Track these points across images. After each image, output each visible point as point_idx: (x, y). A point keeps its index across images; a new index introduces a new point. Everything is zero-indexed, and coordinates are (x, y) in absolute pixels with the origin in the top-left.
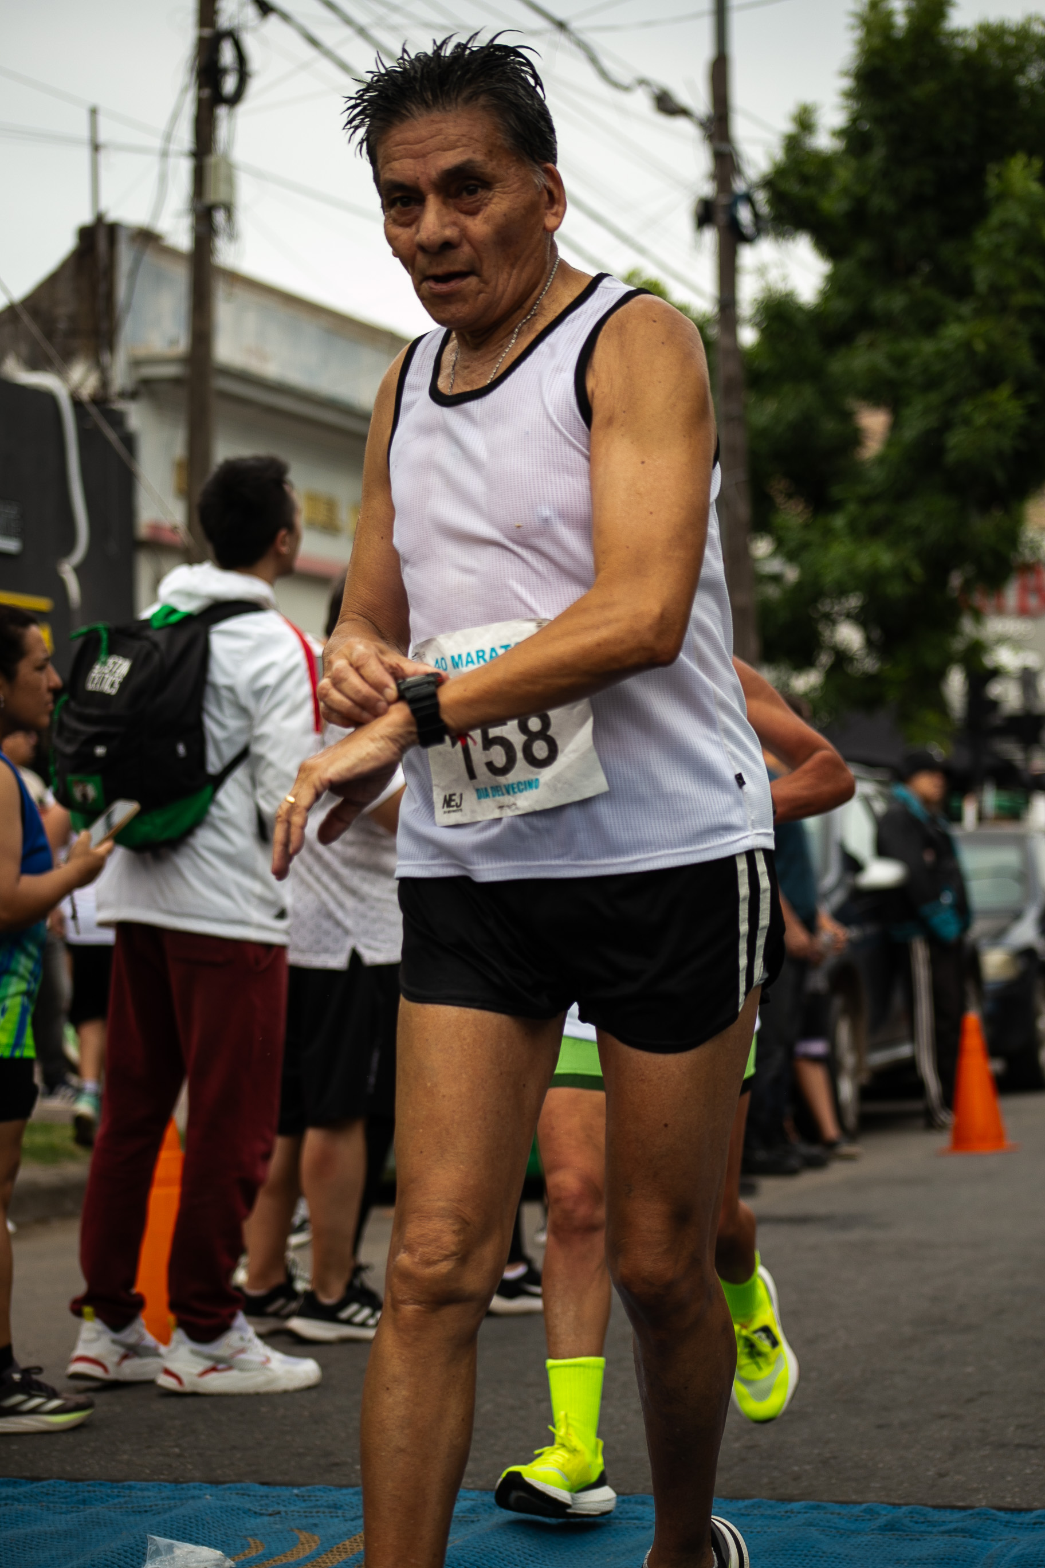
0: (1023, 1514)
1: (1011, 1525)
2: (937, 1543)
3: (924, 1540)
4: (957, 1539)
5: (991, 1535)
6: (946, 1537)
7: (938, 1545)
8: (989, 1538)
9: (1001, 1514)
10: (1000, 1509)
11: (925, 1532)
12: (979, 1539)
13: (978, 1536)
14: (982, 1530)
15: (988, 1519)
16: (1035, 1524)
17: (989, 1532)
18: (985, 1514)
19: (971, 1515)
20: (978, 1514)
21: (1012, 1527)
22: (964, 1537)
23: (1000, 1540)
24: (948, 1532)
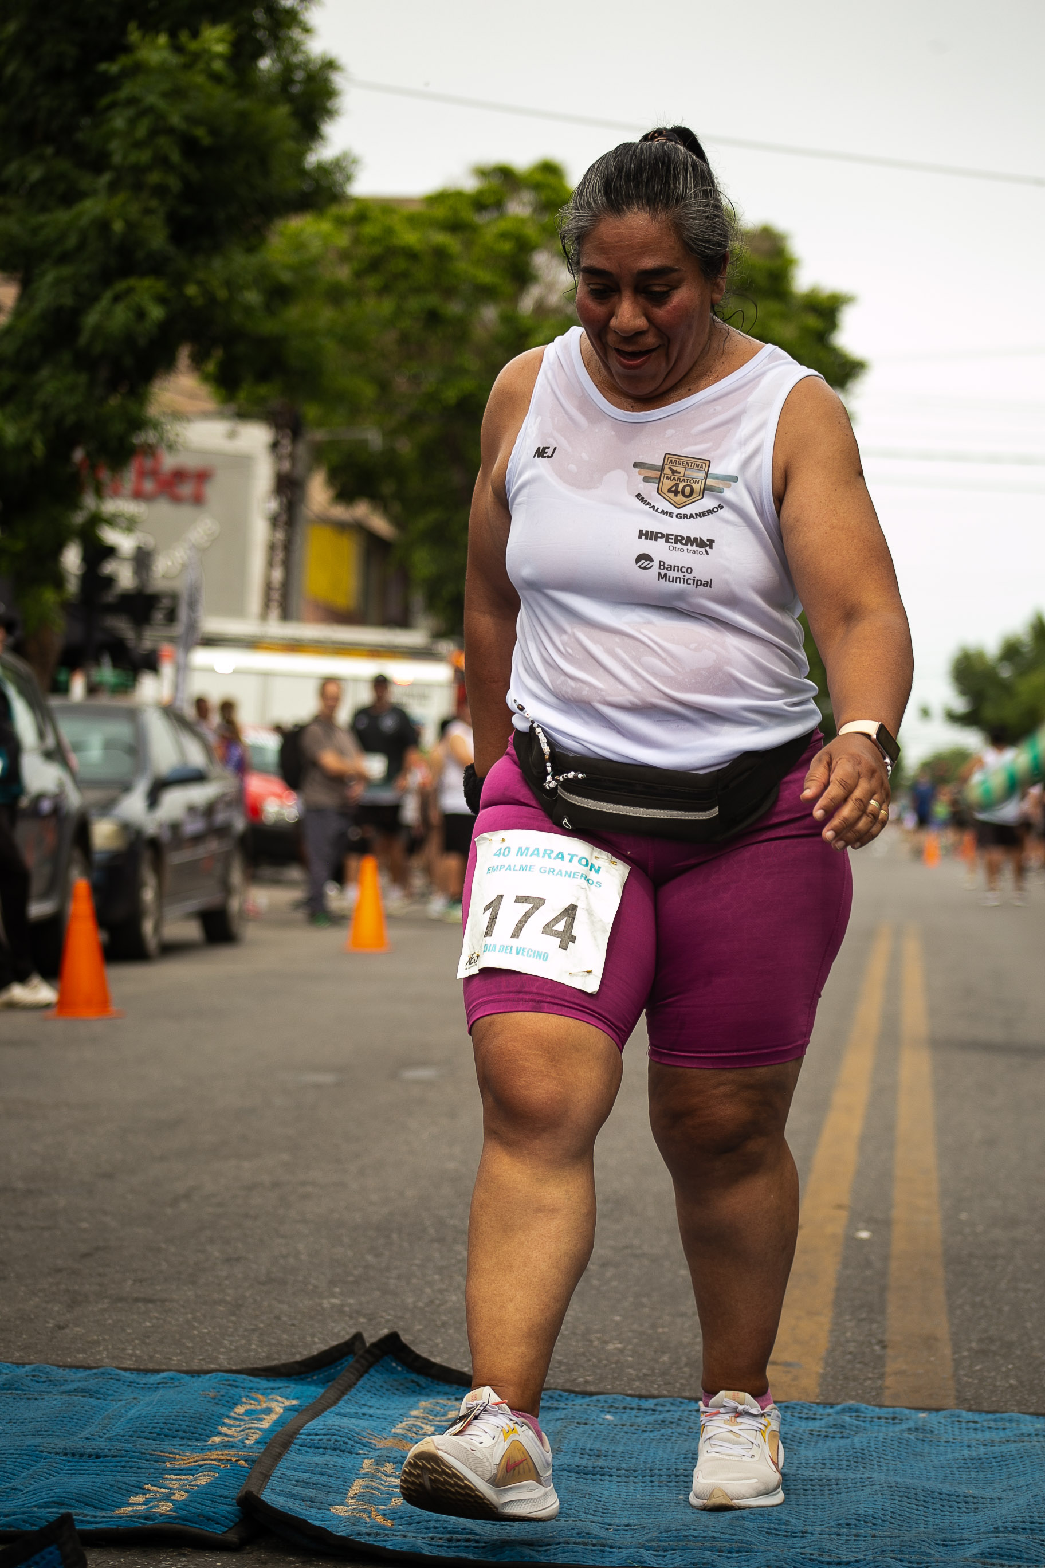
0: (149, 1375)
1: (135, 1385)
2: (55, 1402)
3: (43, 1399)
4: (76, 1398)
5: (111, 1395)
6: (65, 1397)
7: (54, 1405)
8: (110, 1398)
9: (127, 1374)
10: (125, 1370)
11: (44, 1392)
12: (98, 1399)
13: (98, 1396)
14: (102, 1391)
15: (111, 1379)
16: (159, 1384)
17: (110, 1392)
18: (110, 1374)
19: (95, 1374)
20: (103, 1373)
21: (135, 1387)
22: (83, 1396)
23: (121, 1400)
24: (68, 1393)
